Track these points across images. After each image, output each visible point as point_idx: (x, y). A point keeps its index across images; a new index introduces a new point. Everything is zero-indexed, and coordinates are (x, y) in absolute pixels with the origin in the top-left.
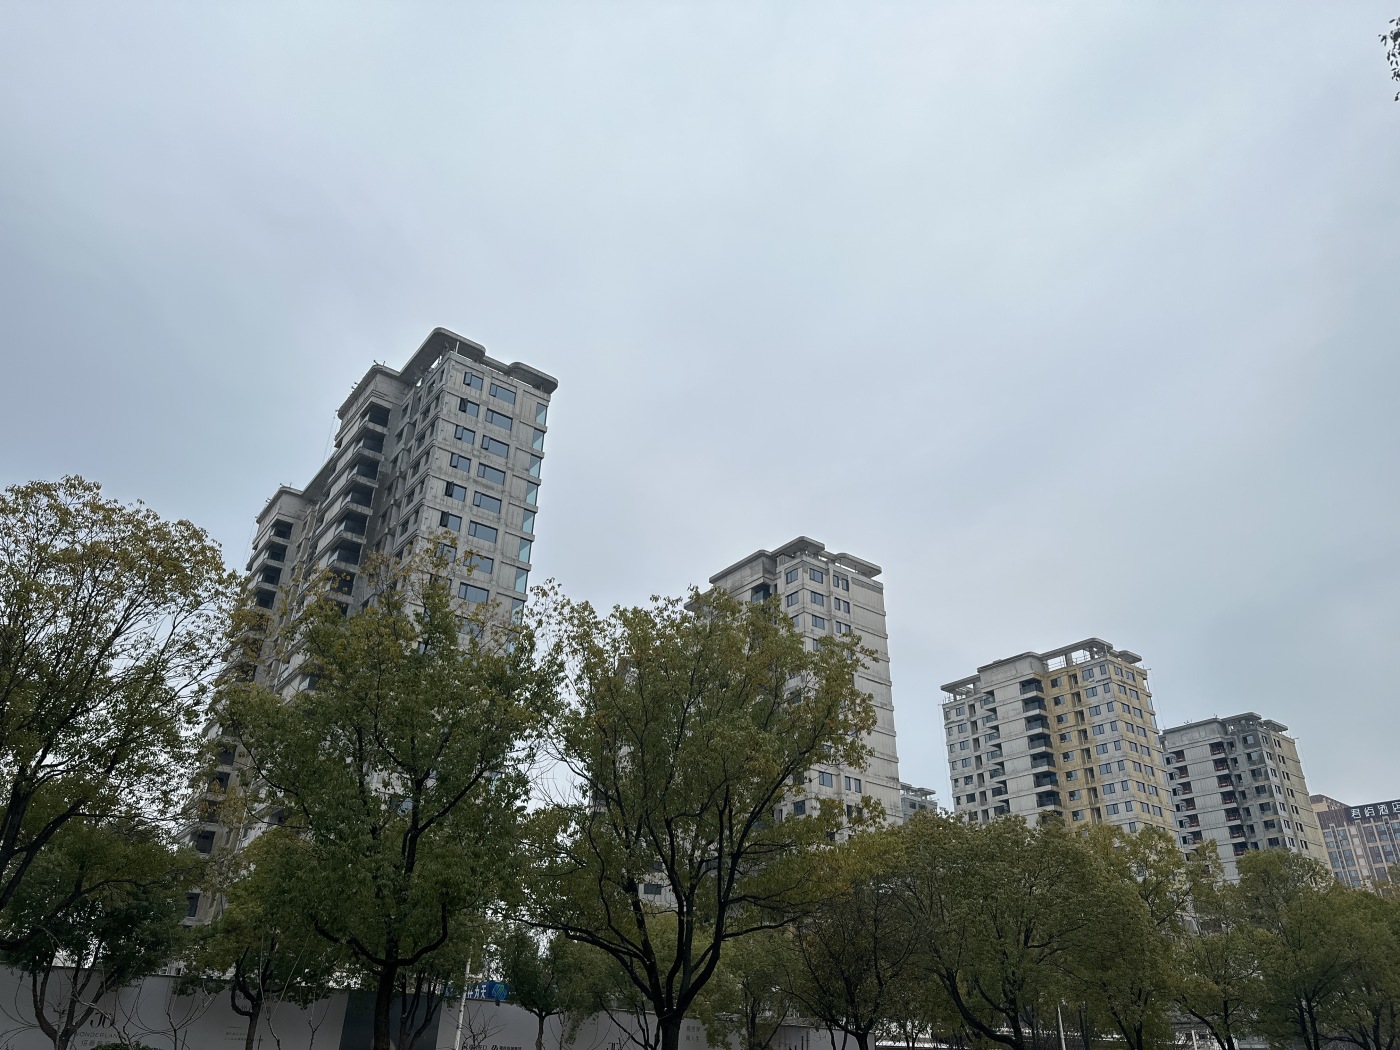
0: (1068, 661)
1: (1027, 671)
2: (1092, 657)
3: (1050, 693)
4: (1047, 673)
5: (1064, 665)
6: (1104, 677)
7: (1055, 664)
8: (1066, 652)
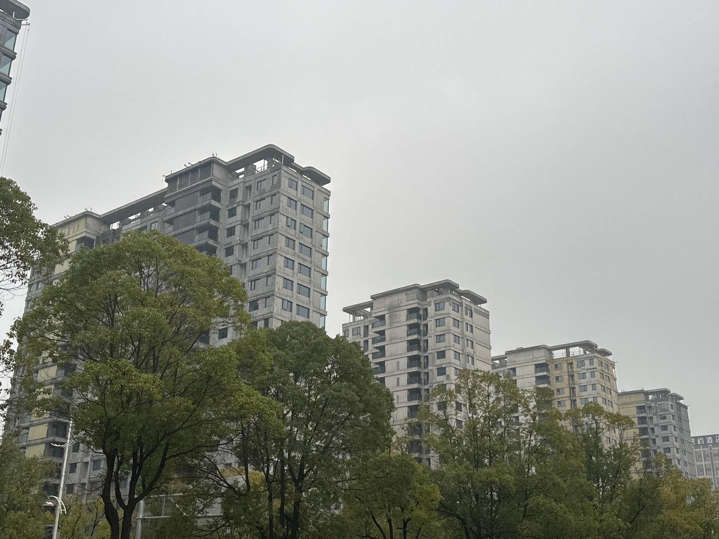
0: (568, 353)
1: (541, 358)
2: (585, 353)
3: (554, 373)
4: (553, 359)
5: (565, 355)
6: (591, 367)
7: (559, 354)
8: (567, 347)
